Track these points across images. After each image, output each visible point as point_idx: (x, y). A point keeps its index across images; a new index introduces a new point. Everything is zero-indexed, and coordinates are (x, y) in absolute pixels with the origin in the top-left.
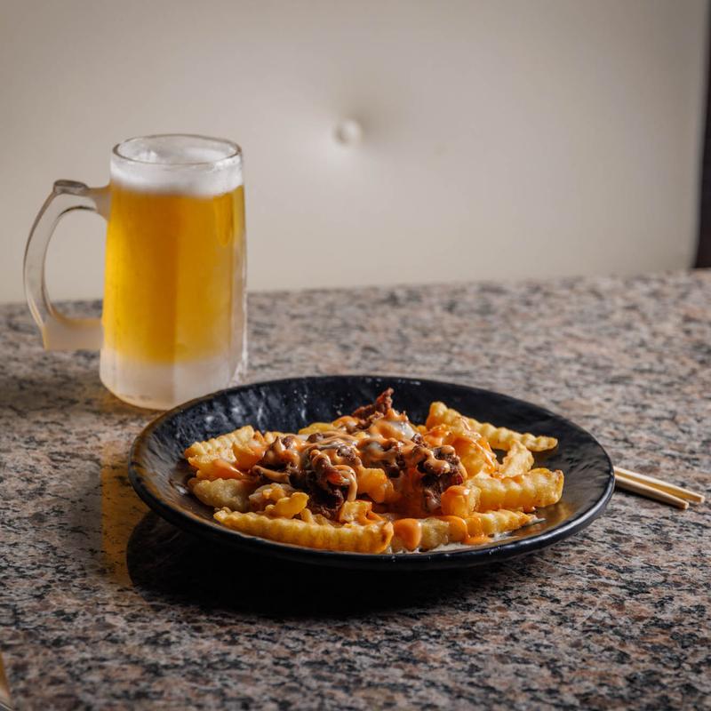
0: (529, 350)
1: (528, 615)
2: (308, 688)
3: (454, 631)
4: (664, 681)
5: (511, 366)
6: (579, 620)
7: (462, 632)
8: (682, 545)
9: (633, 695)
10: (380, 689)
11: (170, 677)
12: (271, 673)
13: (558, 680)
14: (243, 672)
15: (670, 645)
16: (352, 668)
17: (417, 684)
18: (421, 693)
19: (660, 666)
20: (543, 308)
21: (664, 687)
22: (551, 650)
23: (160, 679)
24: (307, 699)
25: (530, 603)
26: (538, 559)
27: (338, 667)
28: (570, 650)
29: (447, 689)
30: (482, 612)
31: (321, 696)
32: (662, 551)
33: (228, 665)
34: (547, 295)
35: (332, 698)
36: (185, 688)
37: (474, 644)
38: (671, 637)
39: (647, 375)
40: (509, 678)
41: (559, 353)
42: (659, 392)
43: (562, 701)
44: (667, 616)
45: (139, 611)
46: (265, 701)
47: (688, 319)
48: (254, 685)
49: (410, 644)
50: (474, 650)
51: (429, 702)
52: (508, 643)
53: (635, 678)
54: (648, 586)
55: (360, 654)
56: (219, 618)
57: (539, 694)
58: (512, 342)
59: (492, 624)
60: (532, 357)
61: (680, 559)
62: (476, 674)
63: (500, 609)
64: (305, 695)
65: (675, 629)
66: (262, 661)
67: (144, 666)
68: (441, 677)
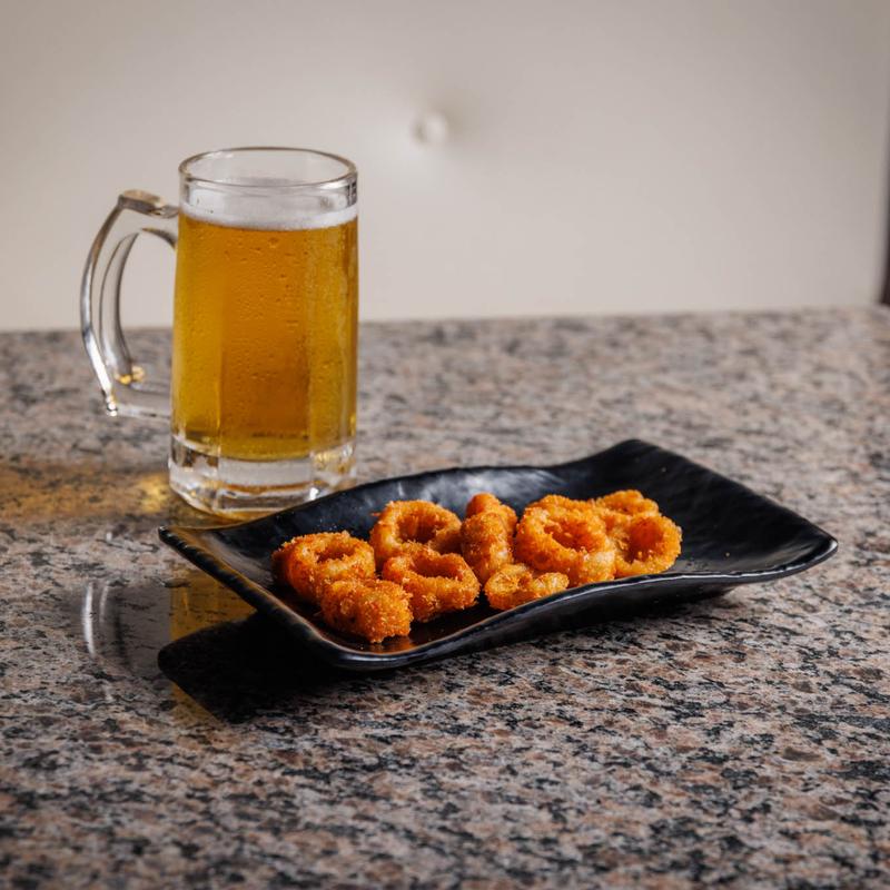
0: (605, 403)
1: (536, 740)
2: (226, 829)
3: (434, 760)
4: (701, 832)
5: (577, 422)
6: (602, 749)
7: (444, 761)
8: (758, 656)
9: (655, 848)
10: (321, 833)
11: (48, 810)
12: (180, 809)
13: (560, 826)
14: (143, 807)
15: (717, 785)
16: (289, 804)
17: (371, 826)
18: (374, 839)
19: (700, 811)
20: (634, 351)
21: (698, 839)
22: (558, 788)
23: (32, 812)
24: (221, 843)
25: (542, 726)
26: (564, 669)
27: (271, 802)
28: (582, 787)
29: (410, 835)
30: (476, 736)
31: (241, 839)
32: (730, 663)
33: (126, 797)
34: (641, 333)
35: (254, 843)
36: (63, 825)
37: (457, 777)
38: (722, 775)
39: (753, 438)
40: (495, 822)
41: (642, 407)
42: (764, 460)
43: (559, 854)
44: (721, 747)
45: (25, 724)
46: (166, 844)
47: (820, 368)
48: (155, 823)
49: (371, 775)
50: (455, 785)
51: (382, 851)
52: (503, 777)
53: (663, 827)
54: (703, 708)
55: (303, 786)
56: (127, 736)
57: (530, 845)
58: (583, 393)
59: (485, 752)
60: (607, 412)
61: (753, 673)
62: (452, 816)
63: (500, 732)
64: (219, 838)
65: (729, 764)
66: (171, 792)
67: (15, 795)
68: (405, 818)
